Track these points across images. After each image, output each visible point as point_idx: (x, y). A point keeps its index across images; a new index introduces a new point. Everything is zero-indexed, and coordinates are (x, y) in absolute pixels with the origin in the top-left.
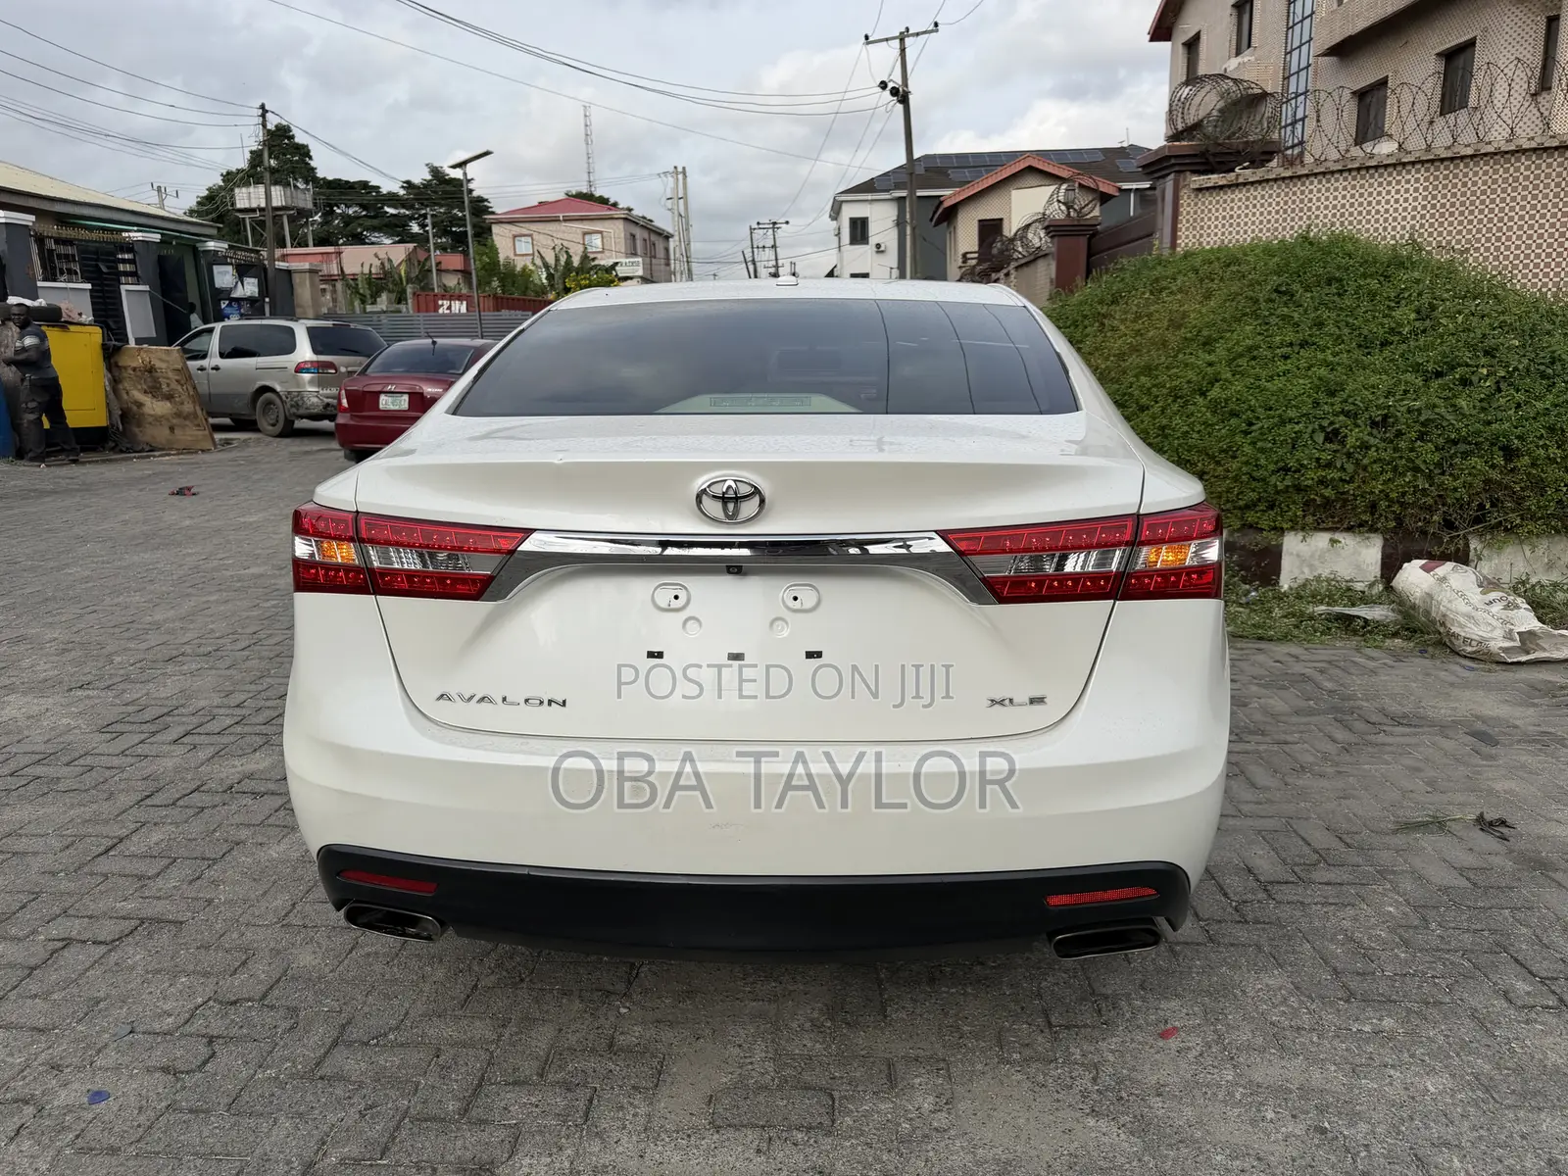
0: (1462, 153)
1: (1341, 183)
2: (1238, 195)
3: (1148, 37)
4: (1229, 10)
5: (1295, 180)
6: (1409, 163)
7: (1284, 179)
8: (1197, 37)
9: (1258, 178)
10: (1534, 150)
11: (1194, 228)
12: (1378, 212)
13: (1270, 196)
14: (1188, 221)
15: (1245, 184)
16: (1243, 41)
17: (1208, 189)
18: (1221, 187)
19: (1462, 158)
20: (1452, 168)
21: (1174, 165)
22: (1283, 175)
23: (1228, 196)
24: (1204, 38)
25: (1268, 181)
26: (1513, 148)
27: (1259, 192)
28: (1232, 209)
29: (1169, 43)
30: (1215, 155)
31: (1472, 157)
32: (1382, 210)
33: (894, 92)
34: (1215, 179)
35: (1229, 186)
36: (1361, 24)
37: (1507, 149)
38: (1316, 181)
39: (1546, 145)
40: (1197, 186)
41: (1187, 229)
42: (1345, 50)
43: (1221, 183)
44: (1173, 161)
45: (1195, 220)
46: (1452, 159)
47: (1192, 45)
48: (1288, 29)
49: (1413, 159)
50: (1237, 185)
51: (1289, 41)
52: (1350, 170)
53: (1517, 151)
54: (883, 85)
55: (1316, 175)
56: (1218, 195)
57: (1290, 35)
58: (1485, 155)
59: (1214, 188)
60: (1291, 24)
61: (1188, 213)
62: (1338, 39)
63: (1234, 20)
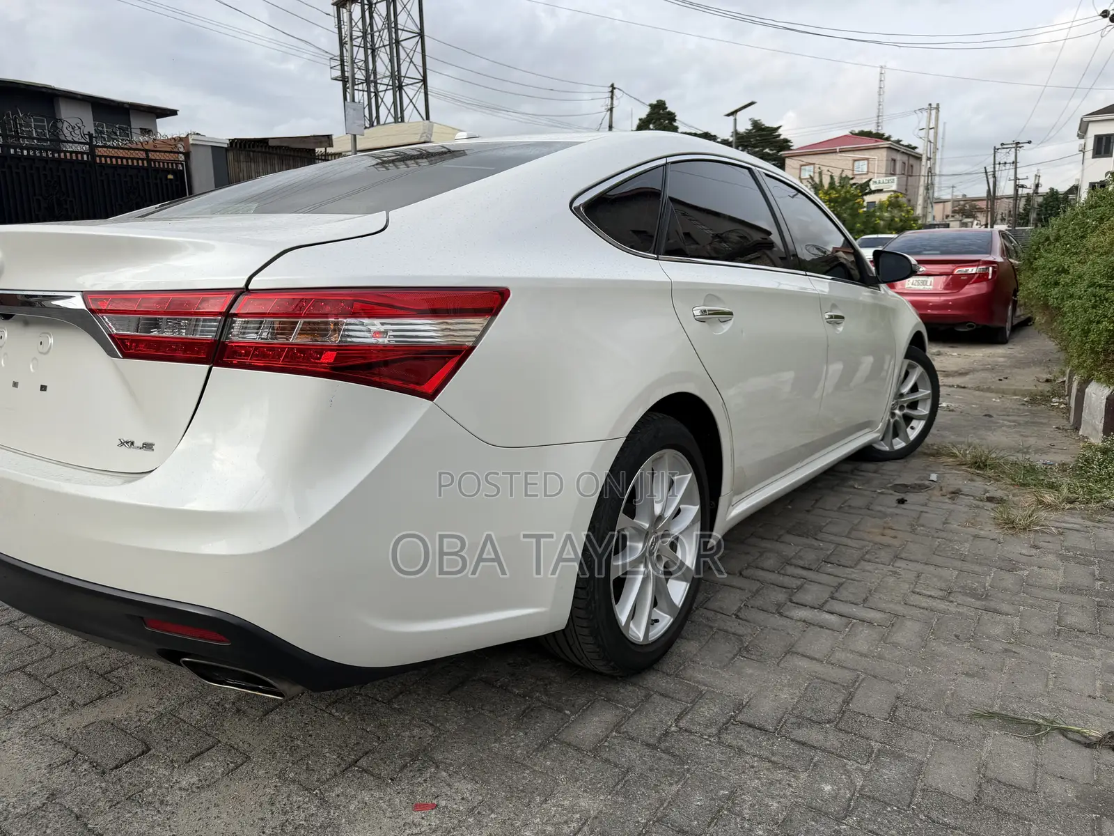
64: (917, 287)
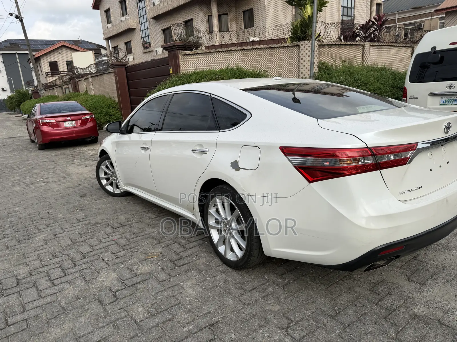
0: (249, 48)
1: (222, 55)
2: (195, 57)
3: (92, 8)
4: (118, 3)
5: (210, 53)
6: (238, 50)
7: (207, 53)
8: (109, 9)
9: (200, 52)
10: (264, 48)
11: (185, 66)
12: (232, 62)
13: (204, 57)
14: (182, 64)
15: (197, 54)
16: (124, 12)
17: (187, 55)
18: (190, 55)
19: (249, 49)
20: (243, 52)
21: (177, 48)
22: (207, 52)
23: (193, 57)
24: (111, 10)
25: (203, 53)
26: (260, 47)
27: (201, 56)
28: (194, 60)
29: (99, 10)
30: (188, 45)
31: (251, 49)
32: (232, 61)
33: (17, 17)
34: (189, 52)
35: (193, 54)
36: (161, 12)
37: (259, 48)
38: (215, 54)
39: (267, 47)
40: (184, 54)
41: (183, 66)
42: (158, 18)
43: (190, 53)
44: (177, 47)
45: (184, 63)
46: (247, 49)
47: (107, 12)
48: (138, 11)
49: (238, 49)
50: (195, 54)
51: (139, 14)
52: (223, 51)
53: (261, 48)
54: (11, 15)
55: (215, 52)
56: (190, 56)
57: (139, 13)
58: (254, 49)
59: (188, 55)
60: (139, 9)
61: (182, 61)
62: (156, 15)
63: (120, 6)
64: (69, 126)
